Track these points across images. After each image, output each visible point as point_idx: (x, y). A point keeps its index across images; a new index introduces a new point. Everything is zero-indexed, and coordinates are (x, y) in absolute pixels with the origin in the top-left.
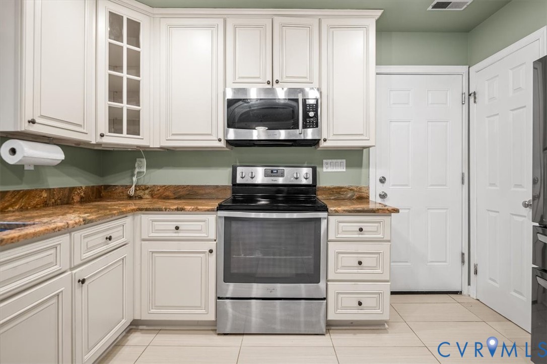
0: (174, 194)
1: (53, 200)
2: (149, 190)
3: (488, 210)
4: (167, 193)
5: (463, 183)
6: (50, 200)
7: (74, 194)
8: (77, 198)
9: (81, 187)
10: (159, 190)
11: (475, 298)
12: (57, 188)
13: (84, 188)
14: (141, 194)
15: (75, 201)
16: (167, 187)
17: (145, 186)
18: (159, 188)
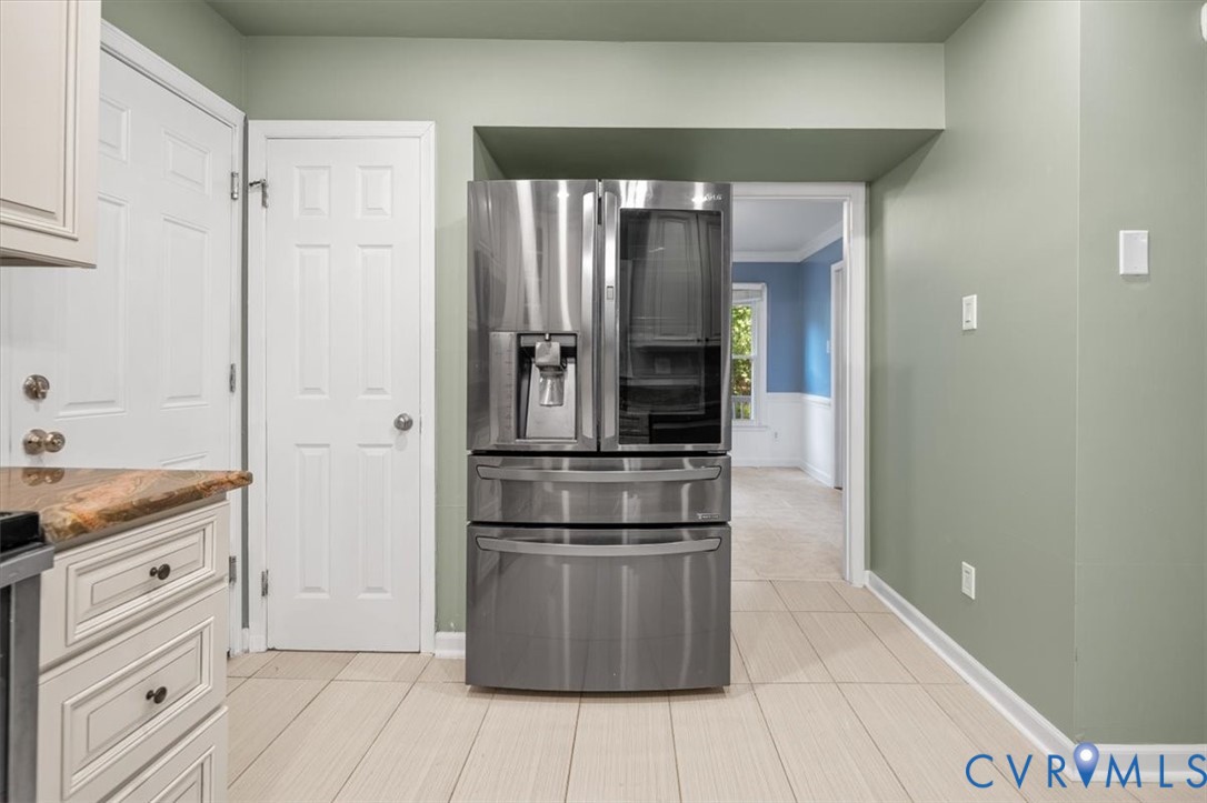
3: (298, 445)
5: (232, 389)
11: (263, 649)
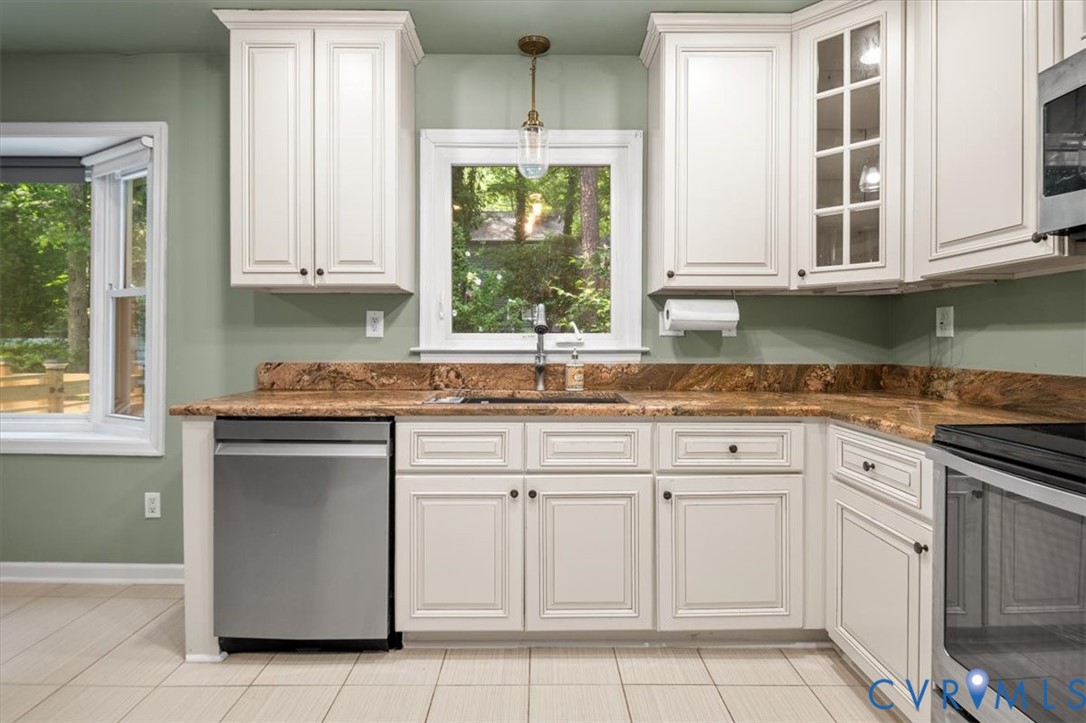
0: (1003, 394)
1: (766, 383)
2: (955, 380)
4: (989, 392)
6: (759, 382)
7: (809, 376)
8: (815, 384)
9: (827, 366)
10: (972, 382)
12: (773, 366)
13: (832, 368)
14: (941, 388)
15: (812, 389)
16: (989, 376)
17: (947, 370)
18: (972, 378)
